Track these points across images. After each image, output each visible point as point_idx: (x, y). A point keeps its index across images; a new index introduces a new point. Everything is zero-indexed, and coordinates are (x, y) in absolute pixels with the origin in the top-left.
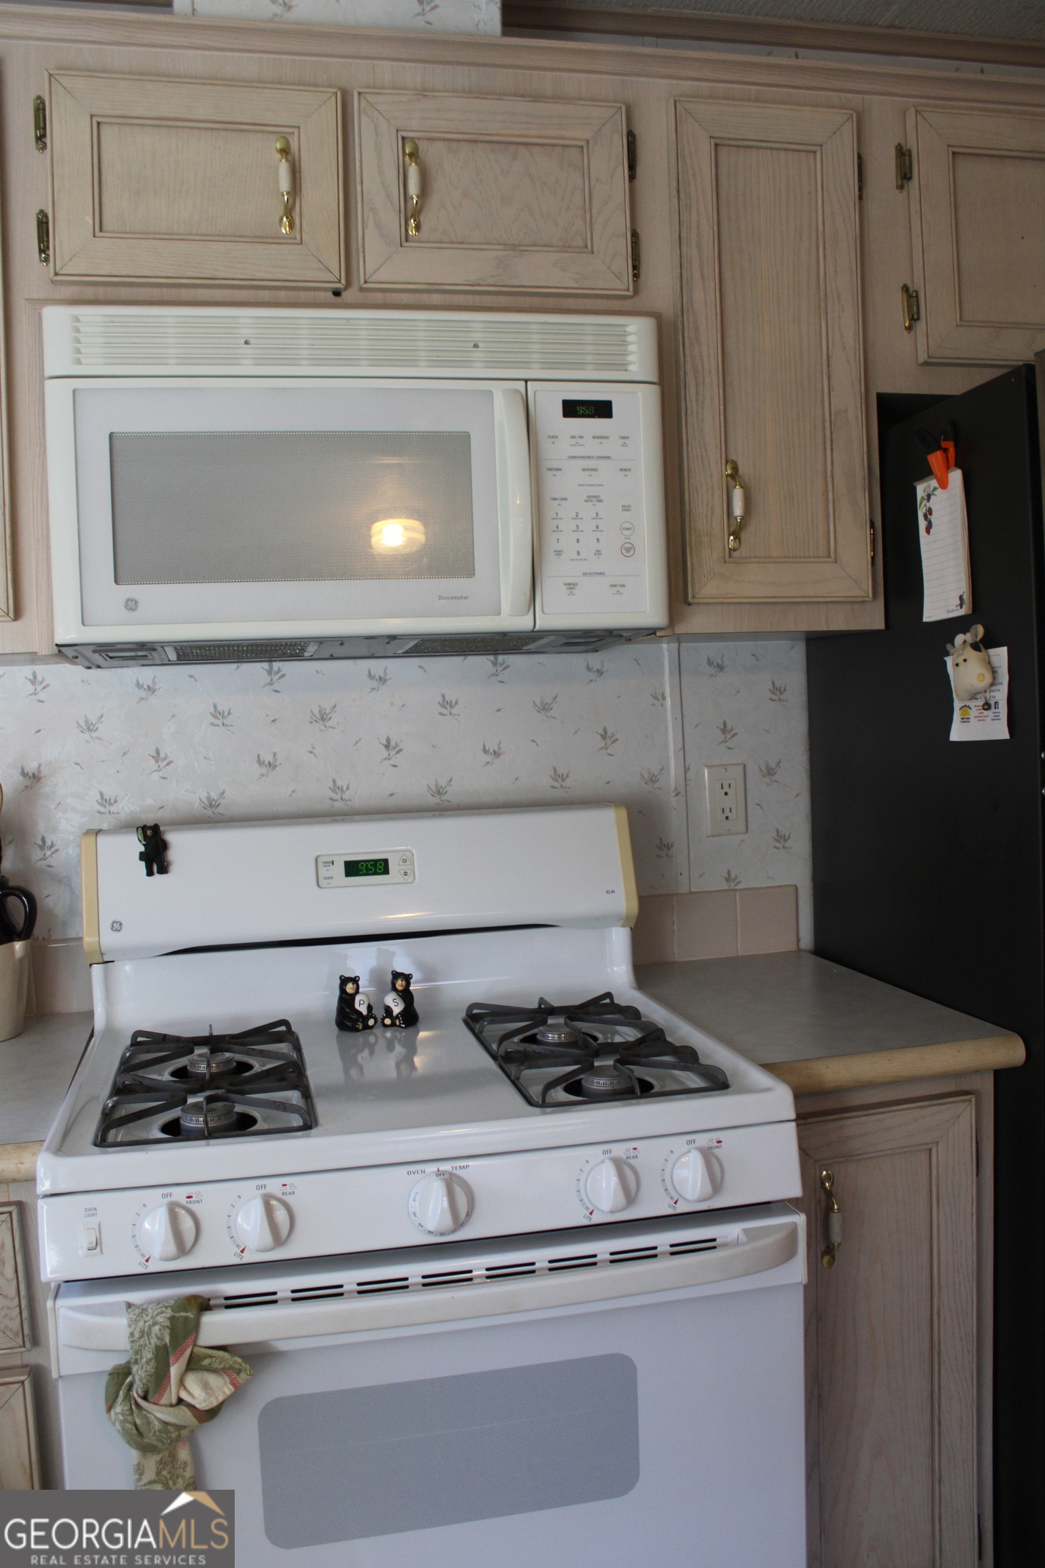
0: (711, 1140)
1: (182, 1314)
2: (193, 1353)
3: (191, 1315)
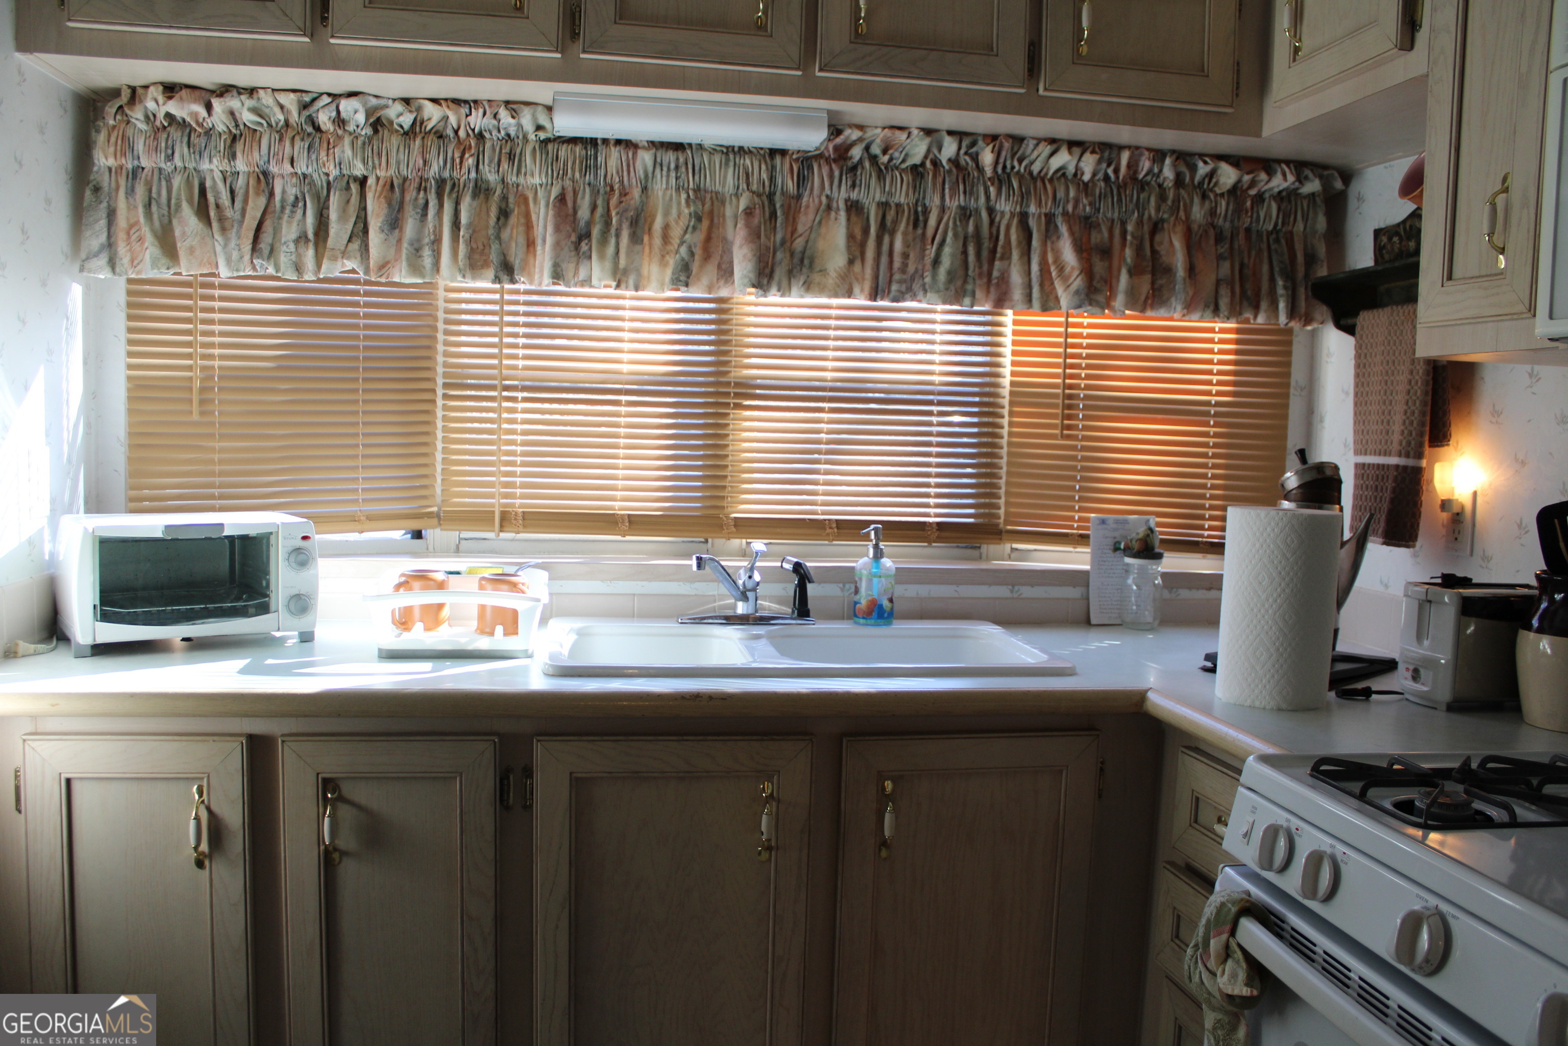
1: (1230, 905)
2: (1228, 941)
3: (1234, 910)
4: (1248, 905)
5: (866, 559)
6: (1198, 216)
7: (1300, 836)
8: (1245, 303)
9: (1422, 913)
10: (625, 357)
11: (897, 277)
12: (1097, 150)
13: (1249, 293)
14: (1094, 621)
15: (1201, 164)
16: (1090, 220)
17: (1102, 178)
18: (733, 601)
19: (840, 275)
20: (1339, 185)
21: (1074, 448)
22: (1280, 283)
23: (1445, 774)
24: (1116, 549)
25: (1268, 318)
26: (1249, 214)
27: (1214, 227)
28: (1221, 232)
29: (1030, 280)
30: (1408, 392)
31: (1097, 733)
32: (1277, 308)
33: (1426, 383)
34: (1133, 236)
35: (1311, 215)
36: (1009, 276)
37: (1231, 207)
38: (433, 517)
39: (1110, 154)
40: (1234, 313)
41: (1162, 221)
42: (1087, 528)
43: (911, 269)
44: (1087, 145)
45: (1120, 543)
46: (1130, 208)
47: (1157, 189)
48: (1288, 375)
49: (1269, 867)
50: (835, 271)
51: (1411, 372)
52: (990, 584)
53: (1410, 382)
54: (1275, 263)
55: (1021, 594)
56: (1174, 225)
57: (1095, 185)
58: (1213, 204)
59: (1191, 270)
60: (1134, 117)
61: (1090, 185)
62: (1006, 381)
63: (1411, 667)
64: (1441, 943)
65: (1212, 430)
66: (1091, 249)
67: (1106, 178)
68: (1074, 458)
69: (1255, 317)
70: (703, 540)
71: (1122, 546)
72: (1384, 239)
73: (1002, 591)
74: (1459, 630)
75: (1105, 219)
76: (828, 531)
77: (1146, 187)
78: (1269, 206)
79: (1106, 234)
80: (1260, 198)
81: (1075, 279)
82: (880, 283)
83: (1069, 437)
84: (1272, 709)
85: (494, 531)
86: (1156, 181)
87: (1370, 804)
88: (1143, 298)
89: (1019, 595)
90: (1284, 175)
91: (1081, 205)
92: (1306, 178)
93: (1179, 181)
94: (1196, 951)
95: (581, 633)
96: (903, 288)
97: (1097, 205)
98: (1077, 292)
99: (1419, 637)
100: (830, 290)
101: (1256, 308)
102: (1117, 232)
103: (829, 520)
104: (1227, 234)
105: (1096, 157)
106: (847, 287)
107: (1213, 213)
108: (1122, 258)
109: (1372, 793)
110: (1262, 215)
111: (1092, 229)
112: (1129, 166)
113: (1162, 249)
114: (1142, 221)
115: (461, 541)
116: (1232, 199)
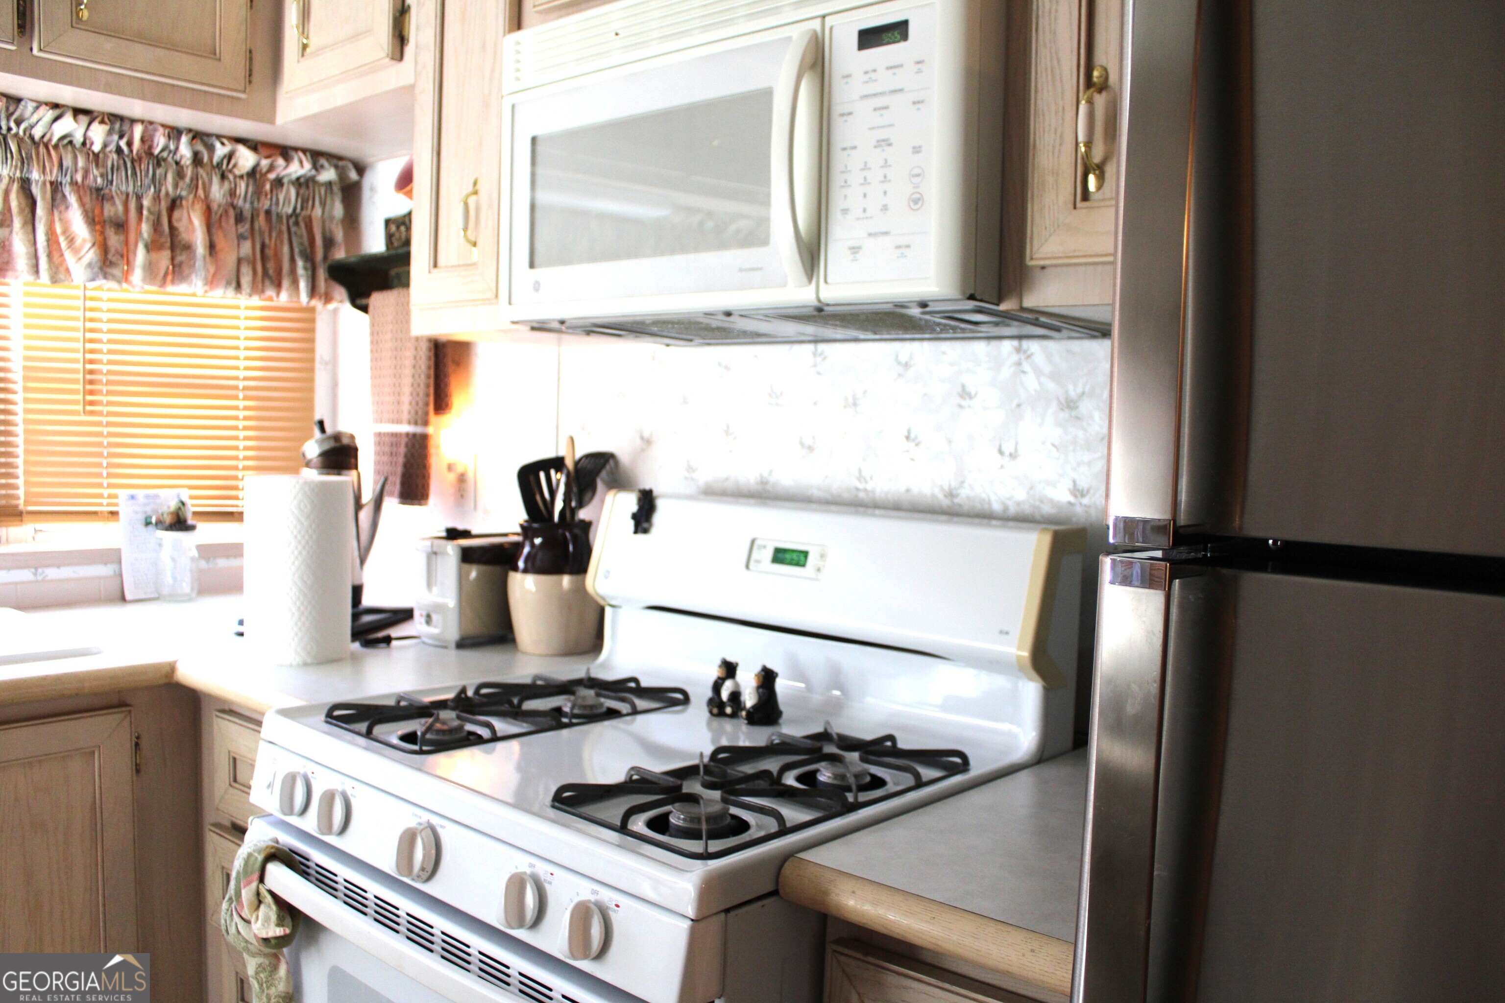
0: (611, 900)
1: (256, 854)
2: (258, 887)
3: (260, 858)
4: (273, 850)
6: (217, 195)
7: (315, 778)
8: (267, 282)
9: (416, 829)
12: (106, 120)
13: (271, 272)
14: (128, 596)
15: (218, 145)
16: (102, 193)
17: (114, 149)
20: (353, 175)
21: (99, 424)
22: (300, 263)
23: (442, 705)
24: (148, 523)
25: (290, 296)
26: (269, 196)
27: (234, 207)
28: (241, 213)
29: (36, 251)
30: (414, 367)
31: (128, 708)
32: (297, 288)
33: (429, 359)
34: (149, 210)
35: (328, 201)
36: (10, 246)
37: (250, 189)
39: (121, 125)
40: (257, 289)
41: (180, 198)
42: (116, 505)
44: (96, 114)
45: (151, 517)
46: (146, 184)
47: (174, 166)
48: (312, 350)
49: (290, 811)
51: (416, 349)
52: (9, 569)
53: (415, 358)
54: (295, 244)
55: (46, 576)
56: (193, 203)
57: (106, 157)
58: (233, 185)
59: (212, 247)
60: (142, 91)
61: (101, 155)
63: (424, 613)
64: (434, 852)
65: (241, 404)
66: (104, 221)
67: (119, 150)
68: (100, 434)
69: (278, 295)
71: (154, 520)
72: (393, 228)
73: (24, 575)
74: (461, 578)
75: (118, 192)
77: (163, 164)
78: (288, 191)
79: (120, 207)
80: (278, 183)
81: (87, 252)
83: (92, 413)
84: (298, 665)
86: (173, 158)
87: (376, 740)
88: (162, 273)
89: (43, 578)
90: (301, 162)
91: (92, 177)
92: (322, 167)
93: (197, 159)
94: (230, 904)
97: (110, 177)
98: (90, 265)
99: (430, 584)
101: (278, 286)
102: (132, 205)
104: (247, 214)
105: (105, 128)
107: (232, 193)
108: (139, 233)
109: (378, 730)
110: (281, 198)
111: (105, 202)
112: (143, 140)
113: (181, 226)
114: (159, 196)
116: (251, 182)
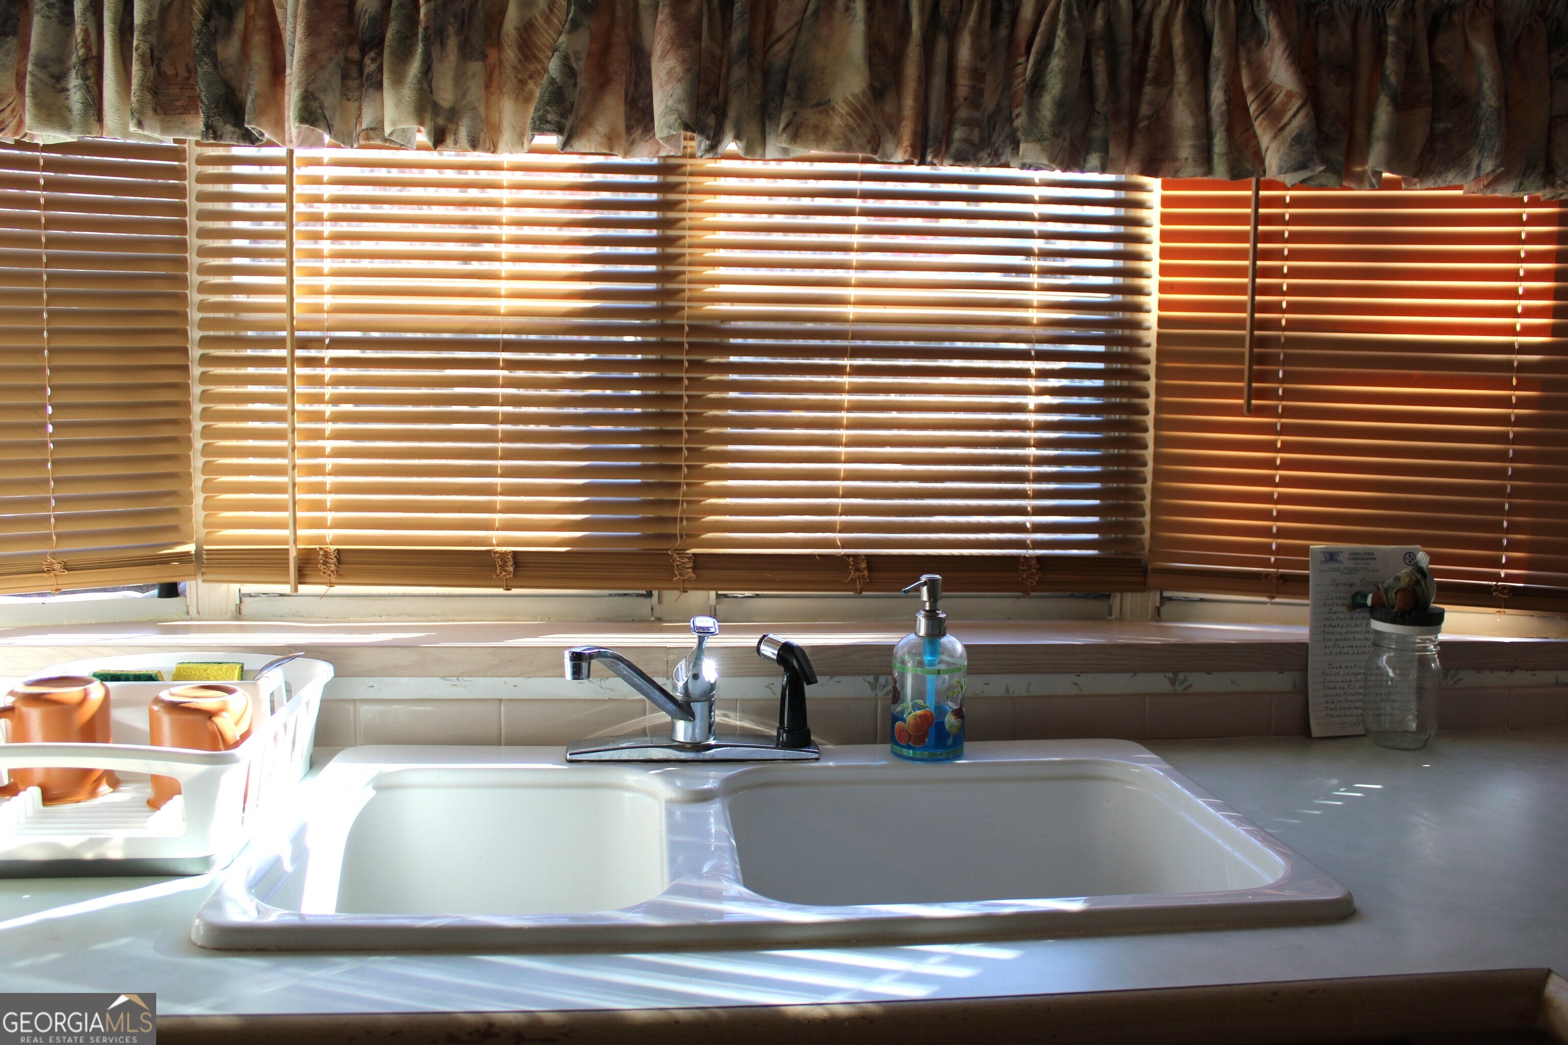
5: (912, 636)
10: (503, 286)
11: (963, 113)
14: (1316, 731)
16: (1317, 10)
18: (669, 719)
19: (855, 110)
21: (1269, 429)
24: (1356, 604)
27: (1546, 18)
29: (1208, 122)
34: (1398, 37)
36: (1169, 116)
38: (191, 562)
41: (1451, 8)
42: (1305, 565)
43: (990, 102)
45: (1363, 595)
50: (846, 101)
52: (1135, 672)
55: (1190, 686)
56: (1474, 14)
59: (1506, 97)
62: (1151, 319)
65: (1515, 394)
66: (1320, 61)
70: (644, 592)
71: (1368, 601)
73: (1157, 683)
76: (853, 575)
79: (1346, 36)
81: (1294, 116)
82: (931, 125)
83: (1261, 410)
85: (288, 583)
88: (1418, 149)
89: (1186, 689)
95: (382, 786)
96: (976, 136)
98: (1298, 140)
100: (837, 139)
102: (1367, 29)
103: (855, 556)
106: (868, 132)
108: (1379, 76)
111: (1321, 26)
113: (1452, 59)
114: (1413, 11)
115: (244, 599)
